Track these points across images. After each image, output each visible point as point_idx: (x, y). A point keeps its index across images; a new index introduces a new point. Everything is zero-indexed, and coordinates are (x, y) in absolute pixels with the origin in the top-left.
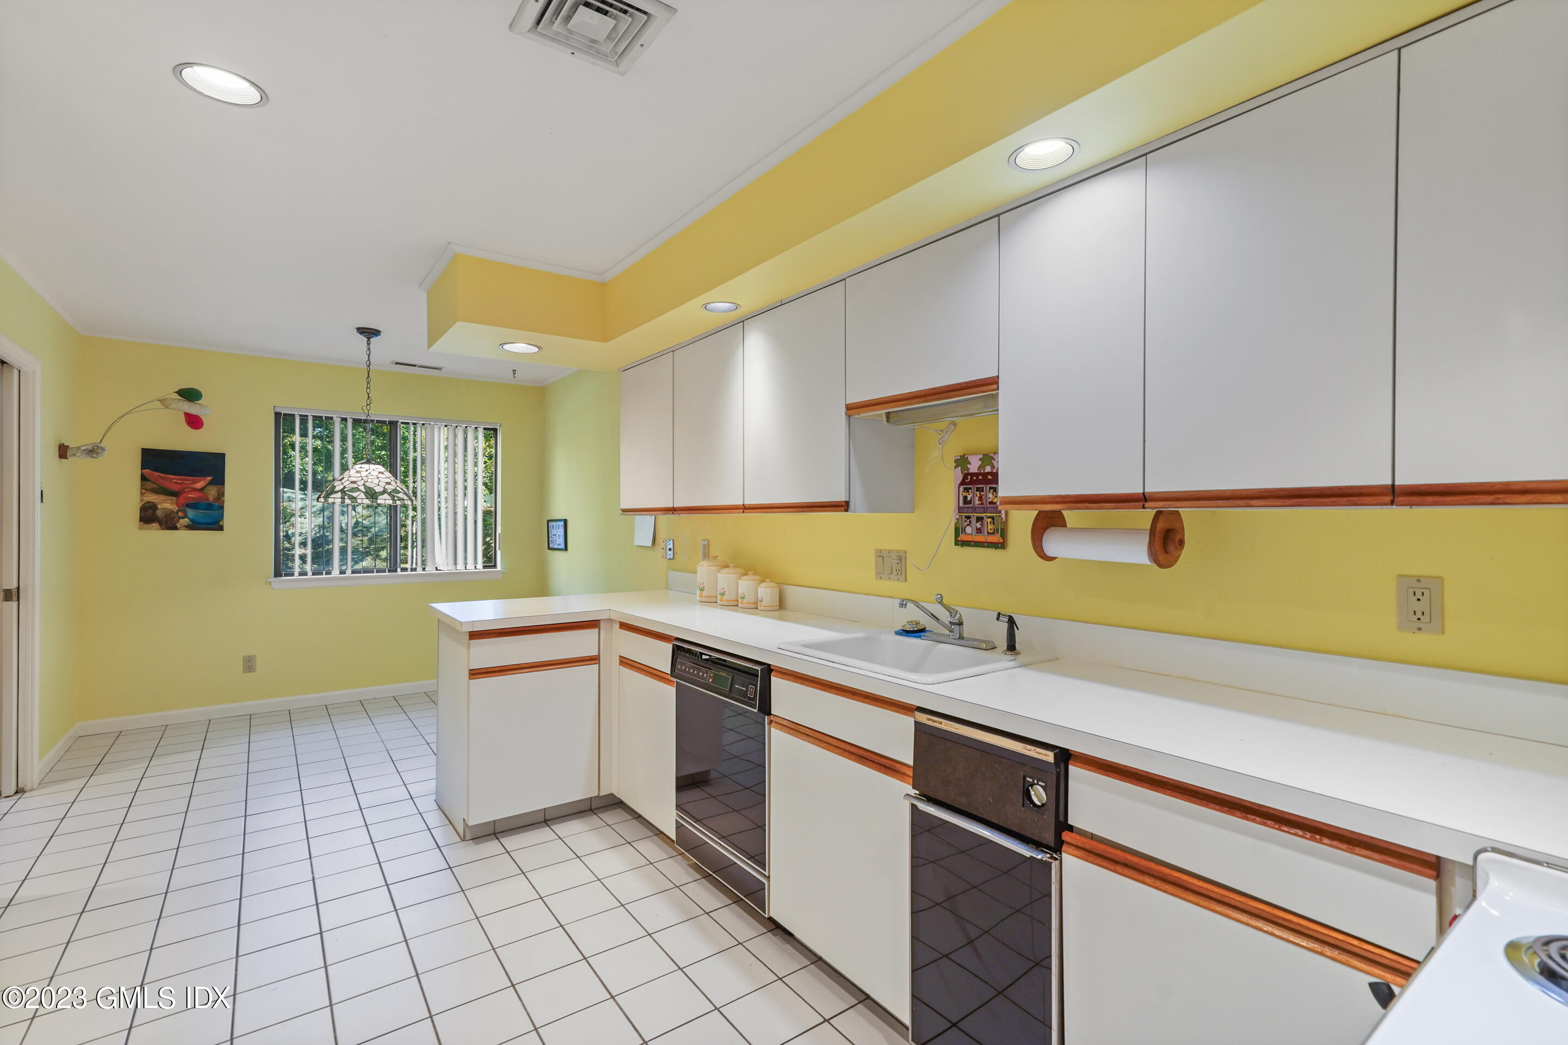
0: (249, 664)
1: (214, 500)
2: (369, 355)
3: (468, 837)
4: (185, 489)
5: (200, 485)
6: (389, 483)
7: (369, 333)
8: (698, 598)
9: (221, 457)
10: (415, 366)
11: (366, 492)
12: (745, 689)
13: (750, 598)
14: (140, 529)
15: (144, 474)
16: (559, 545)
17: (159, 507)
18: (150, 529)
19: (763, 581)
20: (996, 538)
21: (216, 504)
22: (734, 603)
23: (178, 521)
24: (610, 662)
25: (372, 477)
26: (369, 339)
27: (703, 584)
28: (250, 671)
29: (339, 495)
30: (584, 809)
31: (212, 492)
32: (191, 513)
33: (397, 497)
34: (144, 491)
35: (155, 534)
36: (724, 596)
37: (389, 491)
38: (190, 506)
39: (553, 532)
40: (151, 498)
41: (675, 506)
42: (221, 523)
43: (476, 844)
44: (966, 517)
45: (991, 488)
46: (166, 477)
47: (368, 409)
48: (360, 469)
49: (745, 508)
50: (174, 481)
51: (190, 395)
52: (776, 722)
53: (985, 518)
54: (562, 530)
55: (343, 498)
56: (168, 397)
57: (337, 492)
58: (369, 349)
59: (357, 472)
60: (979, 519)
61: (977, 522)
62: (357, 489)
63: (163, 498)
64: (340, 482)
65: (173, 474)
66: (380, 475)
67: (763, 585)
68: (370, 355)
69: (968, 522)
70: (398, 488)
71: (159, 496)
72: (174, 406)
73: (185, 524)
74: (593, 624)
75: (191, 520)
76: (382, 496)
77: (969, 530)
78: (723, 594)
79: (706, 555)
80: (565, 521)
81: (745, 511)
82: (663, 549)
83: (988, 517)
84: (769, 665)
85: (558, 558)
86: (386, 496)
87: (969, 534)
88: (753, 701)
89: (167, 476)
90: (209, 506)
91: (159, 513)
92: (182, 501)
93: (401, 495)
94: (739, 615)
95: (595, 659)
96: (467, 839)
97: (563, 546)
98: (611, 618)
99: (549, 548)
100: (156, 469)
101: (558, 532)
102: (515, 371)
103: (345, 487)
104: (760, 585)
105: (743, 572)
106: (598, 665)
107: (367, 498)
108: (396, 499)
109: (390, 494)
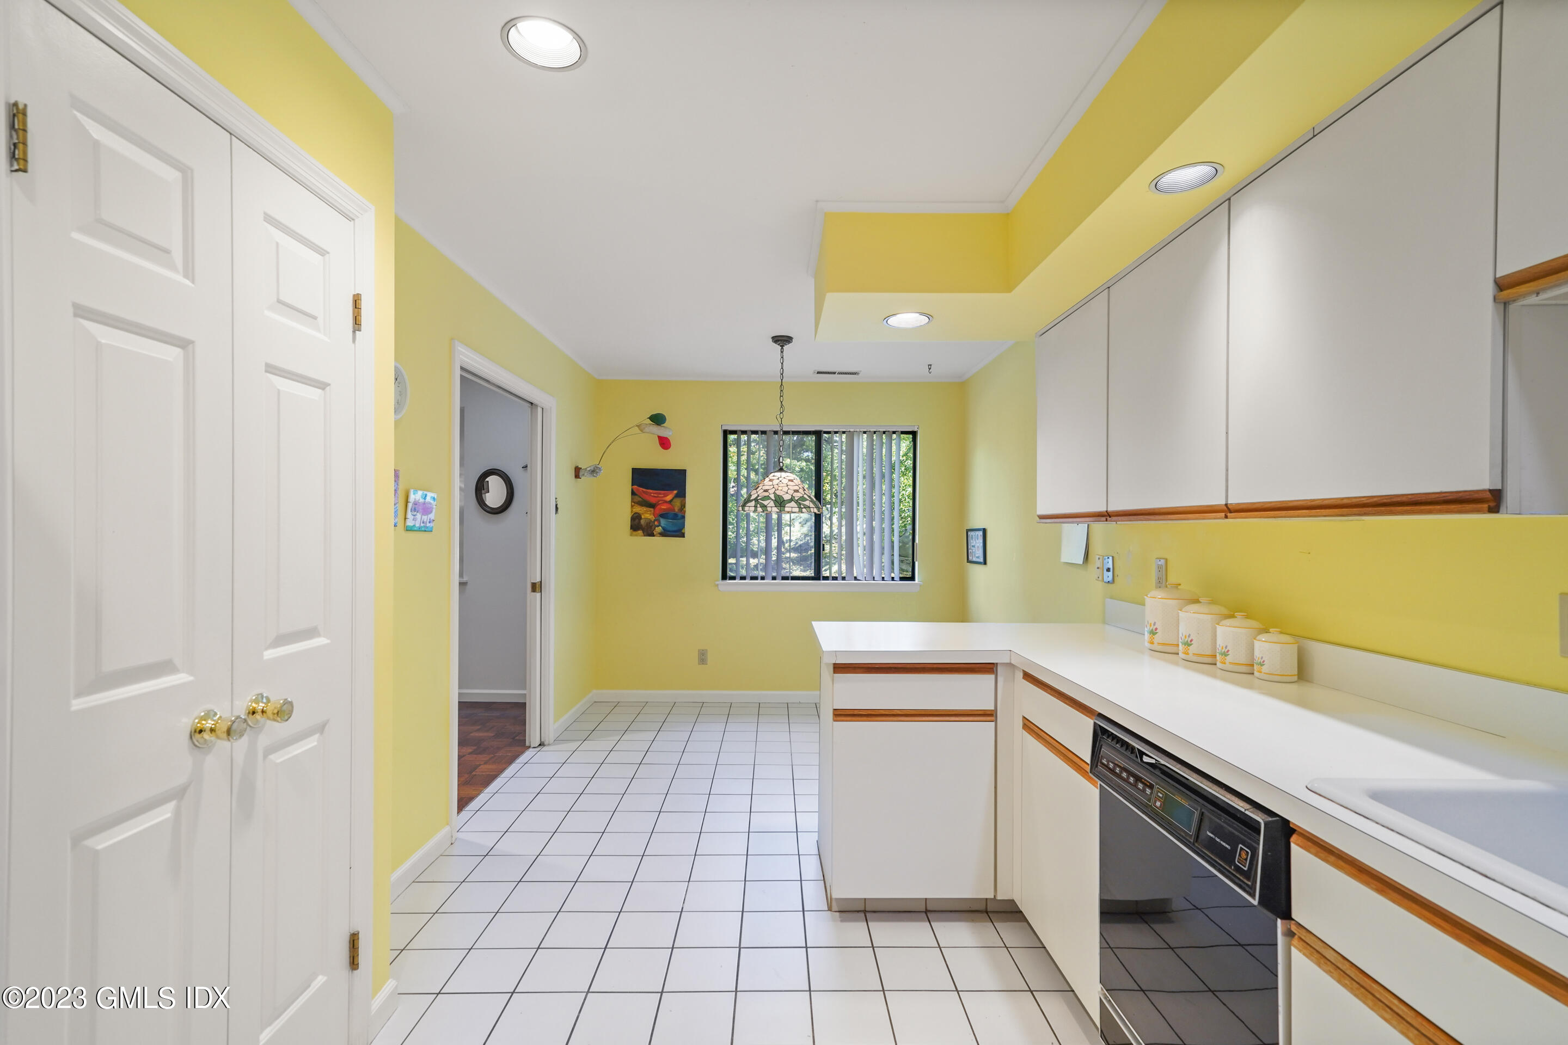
0: (703, 658)
1: (679, 510)
2: (782, 363)
3: (835, 908)
4: (659, 502)
5: (669, 498)
6: (796, 491)
7: (782, 340)
8: (1147, 644)
9: (683, 473)
10: (834, 373)
11: (775, 500)
12: (1230, 848)
13: (1237, 655)
14: (631, 535)
15: (634, 490)
16: (978, 557)
17: (643, 517)
18: (636, 535)
19: (1266, 631)
21: (680, 514)
22: (1209, 660)
23: (655, 529)
24: (1010, 722)
25: (782, 485)
26: (782, 346)
27: (1154, 624)
28: (703, 664)
29: (753, 503)
30: (977, 909)
31: (677, 503)
32: (663, 522)
33: (804, 505)
34: (633, 504)
35: (641, 540)
36: (1191, 648)
37: (796, 498)
38: (663, 516)
39: (972, 542)
40: (638, 509)
41: (1109, 510)
42: (683, 531)
43: (842, 921)
46: (647, 492)
47: (781, 417)
48: (773, 478)
49: (1229, 511)
50: (652, 495)
51: (658, 419)
52: (1300, 938)
54: (981, 541)
55: (756, 507)
56: (643, 422)
57: (752, 500)
58: (782, 357)
59: (771, 480)
62: (768, 498)
63: (645, 509)
64: (755, 491)
65: (651, 489)
66: (790, 483)
67: (1263, 637)
68: (784, 363)
70: (805, 496)
71: (643, 508)
72: (647, 430)
73: (659, 532)
74: (988, 668)
75: (663, 528)
76: (789, 504)
78: (1188, 644)
79: (1162, 583)
80: (984, 531)
81: (1229, 514)
82: (1098, 568)
84: (1286, 822)
85: (977, 572)
86: (793, 504)
88: (1248, 879)
89: (648, 490)
90: (675, 516)
91: (642, 522)
92: (658, 512)
93: (807, 503)
94: (1218, 684)
95: (991, 715)
96: (833, 910)
97: (981, 560)
98: (1012, 662)
99: (968, 561)
100: (640, 486)
101: (977, 542)
102: (931, 365)
103: (758, 496)
104: (1259, 637)
105: (1225, 611)
106: (994, 723)
107: (776, 506)
108: (802, 506)
109: (797, 502)
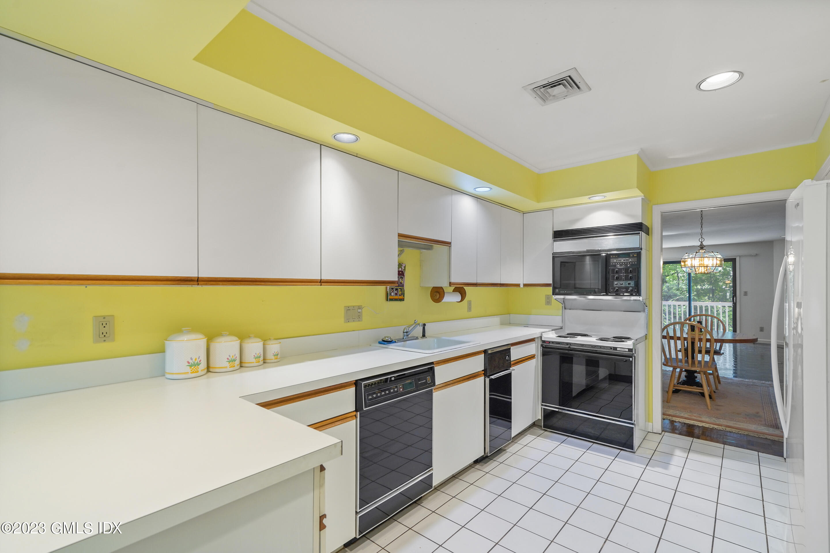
12: (425, 381)
13: (262, 357)
20: (401, 297)
27: (199, 358)
36: (236, 362)
44: (392, 289)
45: (401, 277)
53: (398, 289)
60: (397, 289)
61: (396, 290)
69: (392, 291)
77: (392, 294)
78: (234, 360)
83: (400, 289)
87: (393, 296)
